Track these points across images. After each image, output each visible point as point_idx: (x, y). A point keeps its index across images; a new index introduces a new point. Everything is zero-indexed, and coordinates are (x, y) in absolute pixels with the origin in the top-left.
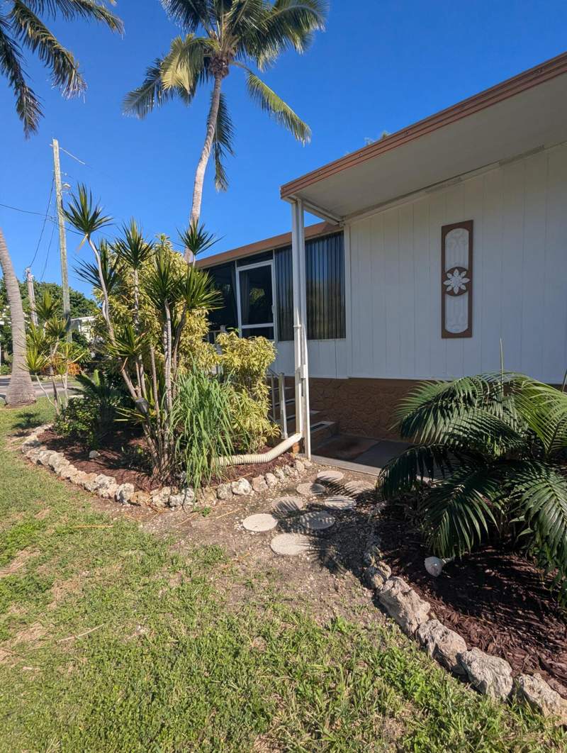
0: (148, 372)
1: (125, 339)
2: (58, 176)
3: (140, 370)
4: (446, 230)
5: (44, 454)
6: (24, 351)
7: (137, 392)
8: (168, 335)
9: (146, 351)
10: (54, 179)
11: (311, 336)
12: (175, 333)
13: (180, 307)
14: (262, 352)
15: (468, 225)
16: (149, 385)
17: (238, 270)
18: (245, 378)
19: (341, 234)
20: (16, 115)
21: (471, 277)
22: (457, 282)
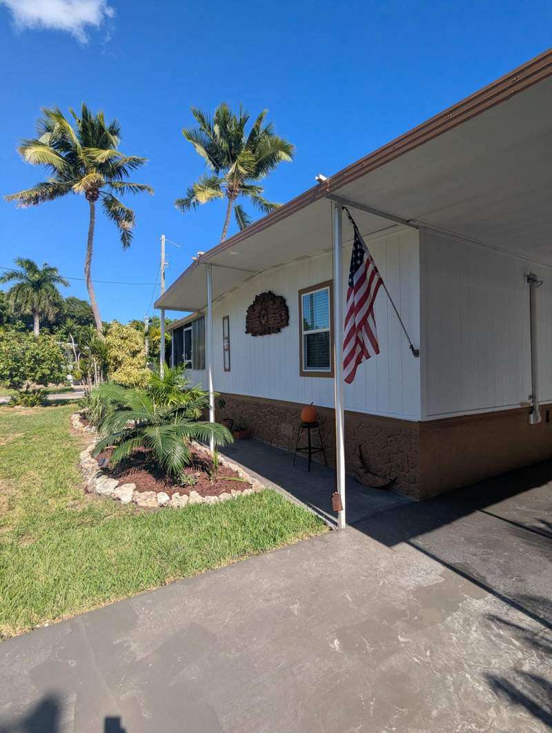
2: (163, 257)
4: (224, 318)
15: (228, 318)
17: (184, 330)
19: (204, 317)
21: (229, 342)
22: (226, 344)
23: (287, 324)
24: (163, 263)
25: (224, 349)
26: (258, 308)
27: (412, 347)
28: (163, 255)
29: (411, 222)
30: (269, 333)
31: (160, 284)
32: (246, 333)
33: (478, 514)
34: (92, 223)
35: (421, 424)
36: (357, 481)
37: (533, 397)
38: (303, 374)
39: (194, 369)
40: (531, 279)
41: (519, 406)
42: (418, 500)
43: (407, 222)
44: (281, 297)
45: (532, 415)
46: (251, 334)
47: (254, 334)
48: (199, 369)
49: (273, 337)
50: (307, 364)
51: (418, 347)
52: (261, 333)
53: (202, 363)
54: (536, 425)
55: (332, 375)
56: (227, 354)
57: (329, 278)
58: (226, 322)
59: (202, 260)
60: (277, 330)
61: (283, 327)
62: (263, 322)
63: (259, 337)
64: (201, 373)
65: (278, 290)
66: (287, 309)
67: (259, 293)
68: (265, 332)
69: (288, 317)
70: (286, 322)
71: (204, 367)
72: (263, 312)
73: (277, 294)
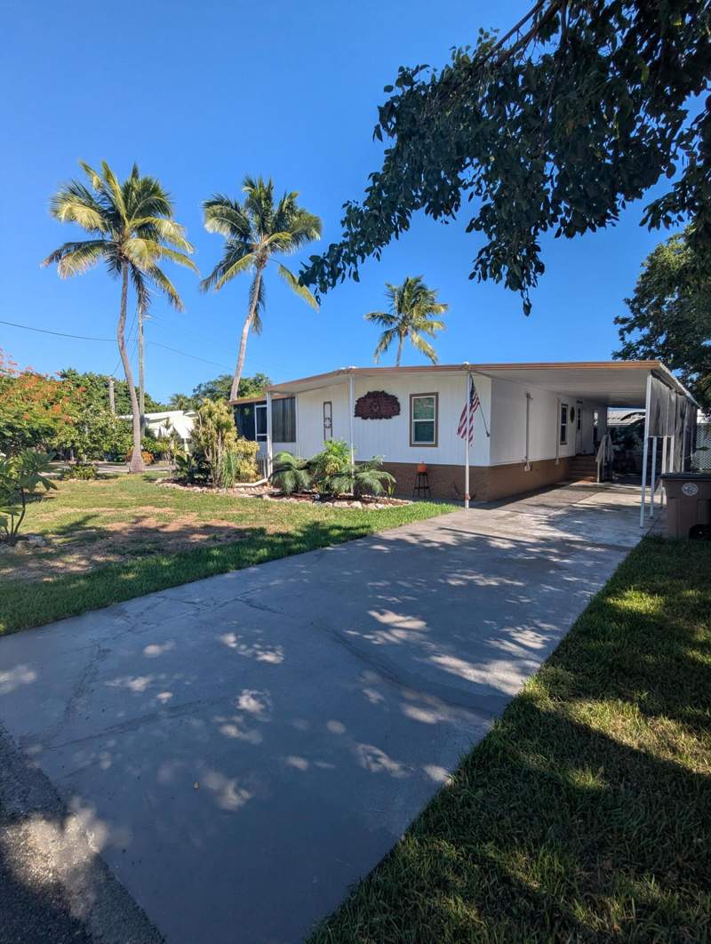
0: (213, 452)
1: (206, 441)
3: (210, 451)
4: (325, 403)
5: (164, 484)
7: (209, 458)
8: (220, 440)
9: (212, 444)
11: (273, 441)
12: (222, 439)
13: (224, 431)
14: (254, 446)
15: (330, 403)
16: (213, 457)
17: (256, 407)
18: (247, 455)
19: (294, 398)
21: (331, 421)
22: (328, 423)
23: (398, 414)
25: (325, 427)
26: (370, 401)
27: (486, 432)
30: (381, 418)
32: (355, 416)
35: (489, 468)
37: (526, 457)
38: (411, 445)
39: (279, 442)
40: (528, 396)
44: (394, 396)
45: (525, 468)
46: (361, 418)
47: (365, 418)
48: (284, 440)
49: (384, 421)
50: (416, 439)
51: (489, 432)
52: (372, 418)
53: (288, 437)
54: (528, 472)
55: (436, 445)
56: (328, 431)
57: (435, 391)
58: (328, 406)
59: (349, 371)
60: (389, 417)
61: (394, 415)
62: (375, 410)
63: (369, 420)
64: (288, 445)
65: (390, 391)
66: (398, 405)
67: (371, 390)
68: (376, 417)
69: (399, 410)
70: (397, 412)
71: (293, 440)
72: (375, 404)
73: (390, 394)
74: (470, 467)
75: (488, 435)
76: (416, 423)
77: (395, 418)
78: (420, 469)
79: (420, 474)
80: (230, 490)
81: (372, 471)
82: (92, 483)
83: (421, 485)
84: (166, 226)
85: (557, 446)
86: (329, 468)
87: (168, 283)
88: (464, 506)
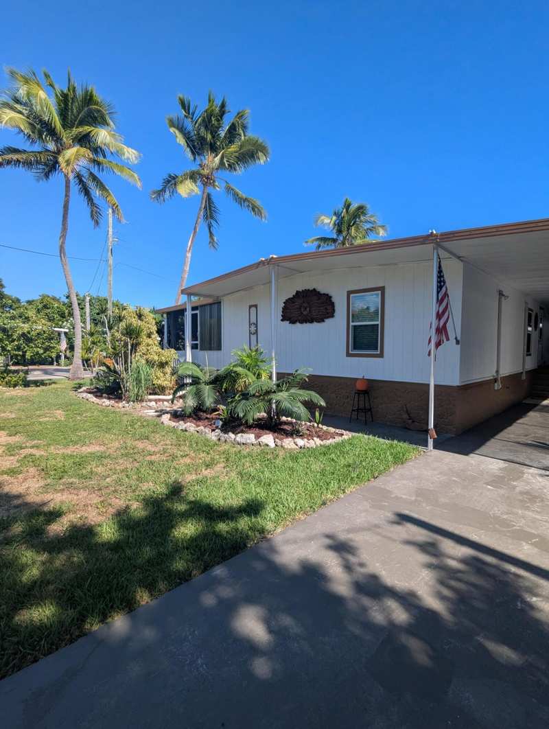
2: (110, 233)
4: (250, 307)
5: (84, 395)
6: (80, 351)
10: (108, 234)
11: (193, 349)
13: (133, 336)
15: (256, 306)
18: (162, 365)
19: (220, 302)
20: (90, 219)
21: (257, 327)
22: (253, 329)
23: (332, 316)
24: (111, 239)
25: (250, 333)
26: (299, 302)
27: (456, 338)
28: (111, 230)
29: (461, 258)
30: (312, 322)
31: (107, 261)
32: (282, 320)
33: (493, 440)
34: (67, 196)
35: (458, 386)
36: (406, 428)
37: (497, 372)
38: (348, 355)
39: (201, 350)
40: (501, 294)
41: (492, 378)
42: (453, 436)
43: (459, 258)
44: (327, 295)
45: (496, 384)
46: (288, 322)
47: (293, 322)
48: (210, 349)
49: (315, 326)
50: (355, 348)
51: (459, 338)
52: (301, 322)
53: (214, 345)
54: (498, 390)
55: (381, 355)
56: (253, 337)
57: (381, 285)
58: (253, 309)
59: (270, 262)
60: (321, 320)
61: (328, 318)
62: (305, 313)
63: (298, 324)
64: (214, 353)
65: (322, 289)
66: (332, 304)
67: (300, 288)
68: (306, 321)
69: (334, 310)
70: (331, 314)
71: (219, 348)
72: (305, 305)
73: (322, 292)
74: (436, 386)
75: (458, 342)
76: (355, 326)
77: (328, 322)
78: (360, 386)
79: (359, 392)
80: (138, 406)
81: (292, 391)
82: (19, 391)
83: (362, 406)
84: (103, 135)
85: (523, 356)
86: (240, 384)
87: (108, 192)
88: (425, 444)
